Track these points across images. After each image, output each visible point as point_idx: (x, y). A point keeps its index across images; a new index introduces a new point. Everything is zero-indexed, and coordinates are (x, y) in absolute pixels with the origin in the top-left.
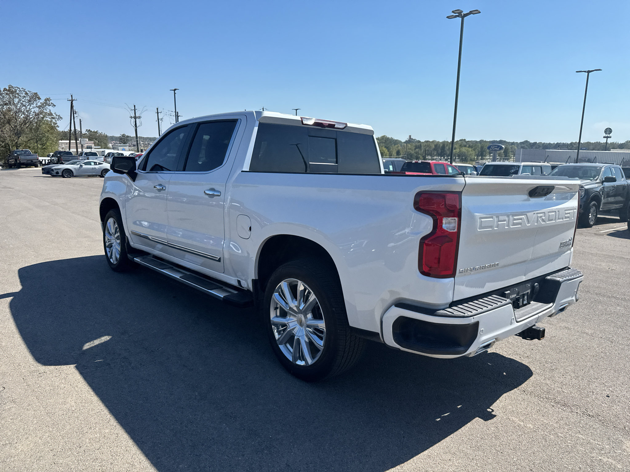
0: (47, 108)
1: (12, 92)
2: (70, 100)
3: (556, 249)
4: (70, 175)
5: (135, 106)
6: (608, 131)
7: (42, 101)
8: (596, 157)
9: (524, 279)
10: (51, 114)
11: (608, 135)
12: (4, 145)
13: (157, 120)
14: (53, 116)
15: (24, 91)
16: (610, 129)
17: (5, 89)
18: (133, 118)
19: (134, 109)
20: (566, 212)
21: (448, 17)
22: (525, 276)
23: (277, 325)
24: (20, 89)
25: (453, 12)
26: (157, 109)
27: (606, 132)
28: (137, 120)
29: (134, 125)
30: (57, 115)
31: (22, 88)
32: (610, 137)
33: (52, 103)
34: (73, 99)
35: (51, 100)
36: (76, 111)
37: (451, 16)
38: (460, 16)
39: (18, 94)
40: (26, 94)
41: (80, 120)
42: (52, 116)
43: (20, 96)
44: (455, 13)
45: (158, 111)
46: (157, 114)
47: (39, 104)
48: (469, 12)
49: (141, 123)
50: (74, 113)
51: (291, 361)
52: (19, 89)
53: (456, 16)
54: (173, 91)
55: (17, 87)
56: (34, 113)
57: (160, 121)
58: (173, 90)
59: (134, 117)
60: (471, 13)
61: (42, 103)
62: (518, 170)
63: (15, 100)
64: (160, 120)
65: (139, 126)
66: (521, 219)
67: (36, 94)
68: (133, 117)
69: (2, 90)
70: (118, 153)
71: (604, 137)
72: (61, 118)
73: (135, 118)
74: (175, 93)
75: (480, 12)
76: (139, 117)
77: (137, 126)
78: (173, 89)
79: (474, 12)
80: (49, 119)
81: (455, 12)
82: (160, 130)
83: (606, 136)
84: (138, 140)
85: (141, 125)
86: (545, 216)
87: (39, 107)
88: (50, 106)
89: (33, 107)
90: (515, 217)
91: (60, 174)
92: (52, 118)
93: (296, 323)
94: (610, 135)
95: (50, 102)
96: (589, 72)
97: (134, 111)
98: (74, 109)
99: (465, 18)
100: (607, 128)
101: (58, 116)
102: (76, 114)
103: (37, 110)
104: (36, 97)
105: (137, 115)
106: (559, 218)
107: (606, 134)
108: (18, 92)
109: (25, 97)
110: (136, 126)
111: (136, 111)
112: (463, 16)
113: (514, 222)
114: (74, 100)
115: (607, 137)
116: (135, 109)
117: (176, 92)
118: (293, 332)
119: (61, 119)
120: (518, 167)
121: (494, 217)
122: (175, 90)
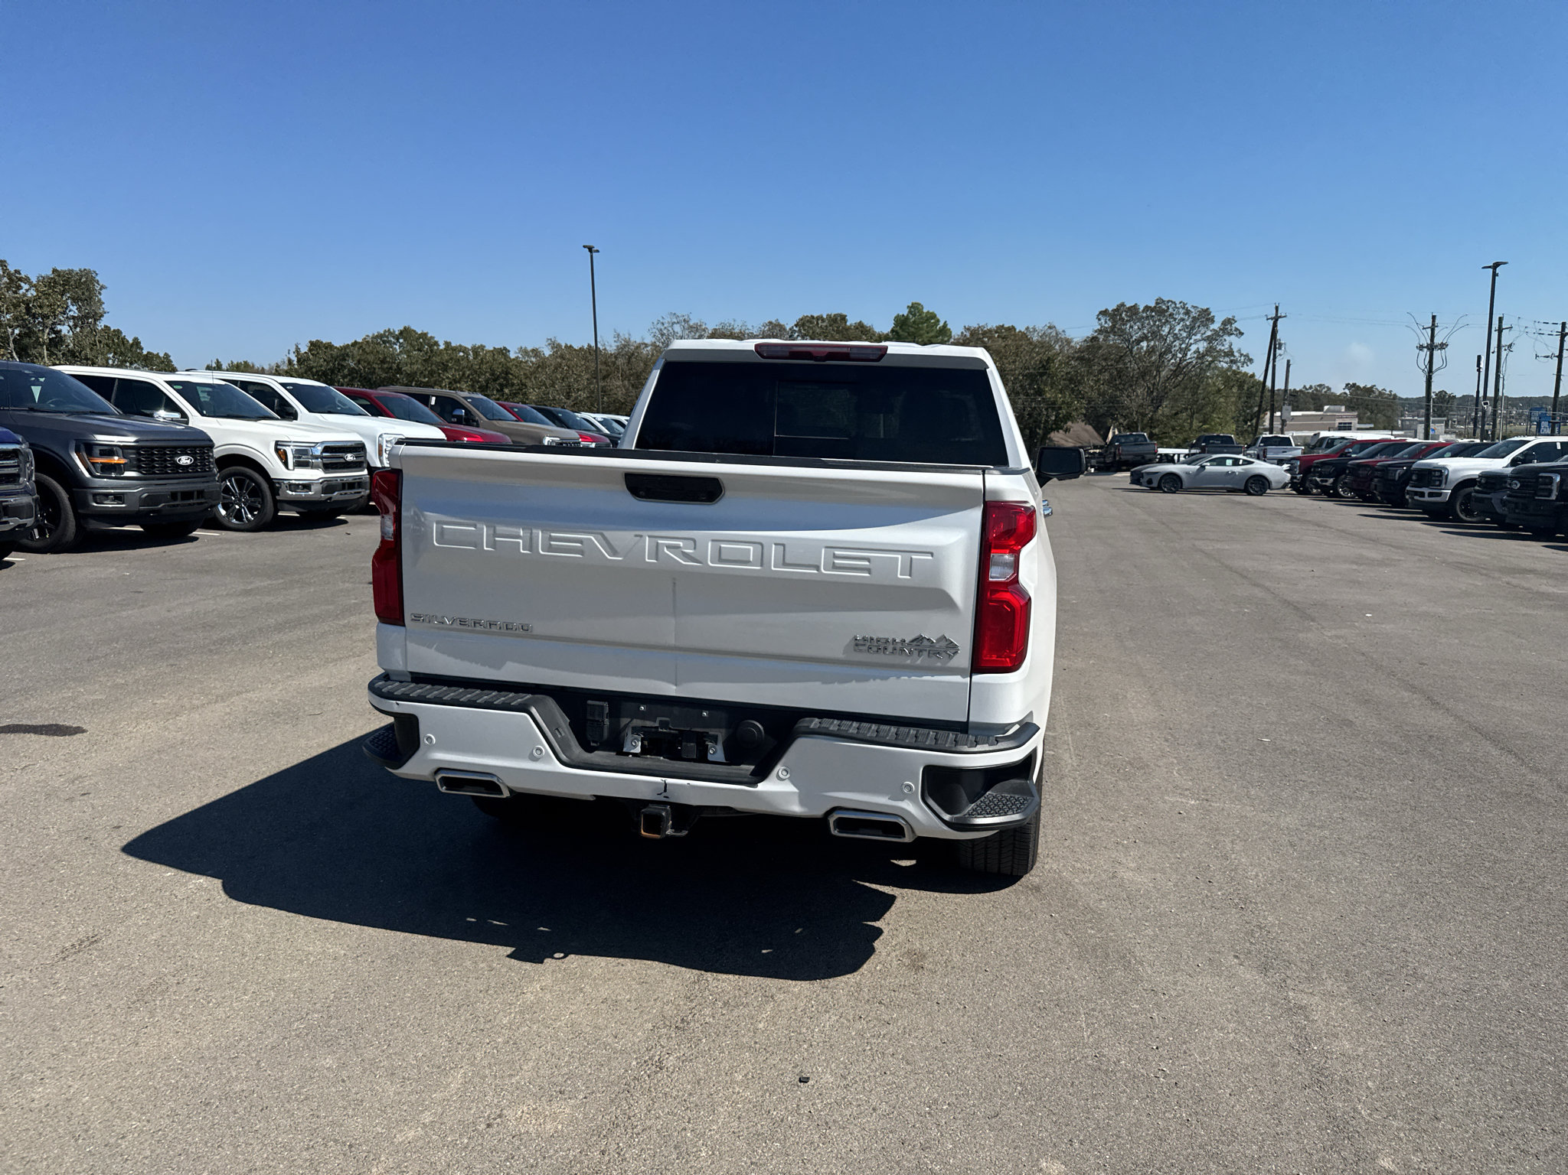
0: (1225, 340)
1: (1162, 312)
2: (1272, 319)
3: (837, 649)
4: (1175, 488)
5: (1434, 317)
7: (1216, 326)
9: (670, 690)
10: (1230, 353)
12: (1126, 425)
14: (1234, 356)
15: (1183, 308)
17: (1147, 308)
18: (1425, 350)
19: (1430, 325)
20: (837, 553)
22: (676, 685)
24: (1176, 304)
28: (1436, 353)
29: (1424, 368)
30: (1242, 355)
31: (1180, 303)
33: (1236, 329)
34: (1279, 315)
35: (1236, 322)
36: (1282, 342)
39: (1171, 315)
40: (1188, 312)
41: (1288, 361)
42: (1232, 358)
43: (1175, 319)
47: (1209, 333)
49: (1445, 361)
50: (1277, 346)
52: (1173, 305)
54: (1491, 270)
55: (1172, 302)
56: (1195, 352)
57: (1504, 353)
58: (1490, 267)
59: (1427, 347)
61: (1217, 331)
63: (1163, 329)
64: (1502, 349)
65: (1439, 369)
66: (580, 541)
67: (1206, 311)
68: (1426, 345)
69: (1141, 309)
72: (1251, 360)
73: (1431, 348)
74: (1495, 275)
76: (1443, 346)
77: (1434, 369)
78: (1492, 265)
80: (1225, 365)
84: (1429, 406)
85: (1444, 365)
86: (695, 548)
87: (1209, 339)
88: (1232, 334)
89: (1195, 340)
90: (553, 534)
91: (1155, 484)
92: (1231, 361)
95: (1233, 326)
97: (1429, 331)
98: (1278, 337)
101: (1245, 356)
102: (1280, 348)
103: (1202, 346)
104: (1205, 316)
105: (1437, 341)
106: (787, 561)
108: (1171, 310)
109: (1183, 320)
110: (1430, 371)
111: (1437, 330)
113: (550, 544)
114: (1280, 317)
116: (1433, 324)
117: (1498, 270)
119: (1249, 363)
121: (478, 526)
122: (1496, 265)
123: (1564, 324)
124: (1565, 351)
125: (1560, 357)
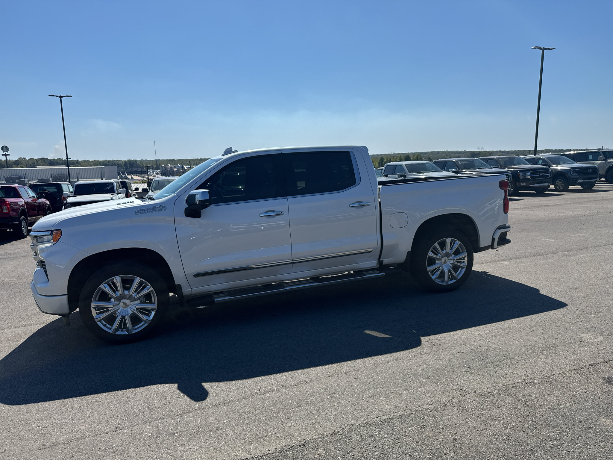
6: (5, 149)
8: (26, 174)
11: (7, 153)
16: (7, 147)
27: (2, 149)
32: (9, 155)
71: (3, 155)
83: (5, 153)
94: (8, 152)
96: (61, 97)
100: (3, 146)
107: (4, 151)
115: (6, 155)
120: (111, 184)
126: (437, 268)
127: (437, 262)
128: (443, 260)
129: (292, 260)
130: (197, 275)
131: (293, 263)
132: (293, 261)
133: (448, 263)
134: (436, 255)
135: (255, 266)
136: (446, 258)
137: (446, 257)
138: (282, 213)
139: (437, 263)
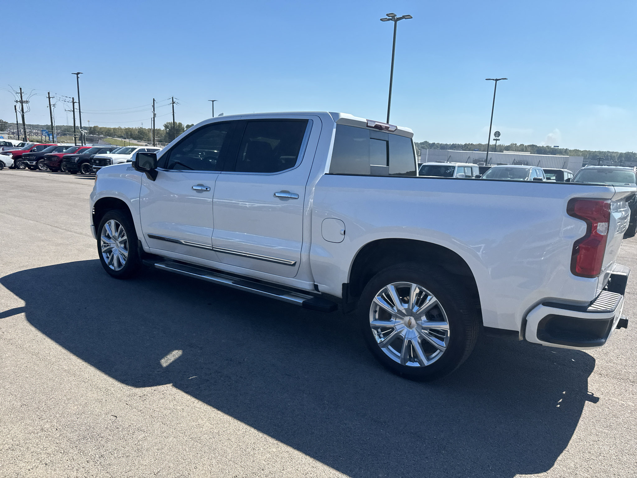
5: (21, 89)
6: (498, 134)
8: (492, 158)
11: (498, 138)
13: (49, 106)
16: (499, 132)
18: (19, 103)
19: (20, 92)
21: (381, 20)
23: (376, 328)
25: (387, 15)
26: (49, 93)
28: (24, 105)
29: (20, 111)
32: (499, 140)
37: (385, 19)
38: (393, 20)
44: (389, 17)
45: (49, 96)
46: (48, 98)
48: (402, 16)
49: (29, 108)
51: (400, 363)
53: (389, 20)
57: (52, 108)
60: (404, 17)
62: (454, 171)
64: (52, 106)
65: (26, 112)
68: (19, 101)
70: (4, 142)
71: (494, 140)
73: (22, 102)
74: (78, 78)
75: (412, 18)
76: (27, 102)
77: (24, 111)
78: (76, 73)
79: (406, 17)
81: (389, 15)
82: (53, 117)
83: (496, 138)
84: (25, 128)
85: (29, 111)
93: (403, 325)
94: (499, 137)
96: (497, 80)
97: (20, 94)
99: (398, 22)
100: (497, 132)
105: (24, 99)
107: (496, 136)
111: (23, 94)
112: (396, 21)
115: (497, 140)
116: (21, 92)
117: (79, 75)
118: (401, 334)
120: (453, 167)
122: (78, 74)
123: (73, 98)
124: (75, 109)
125: (74, 111)
126: (389, 328)
127: (393, 319)
128: (407, 319)
129: (211, 246)
130: (151, 236)
131: (212, 250)
132: (213, 248)
133: (414, 329)
134: (392, 307)
135: (184, 242)
136: (412, 319)
137: (413, 317)
138: (207, 189)
139: (392, 321)
